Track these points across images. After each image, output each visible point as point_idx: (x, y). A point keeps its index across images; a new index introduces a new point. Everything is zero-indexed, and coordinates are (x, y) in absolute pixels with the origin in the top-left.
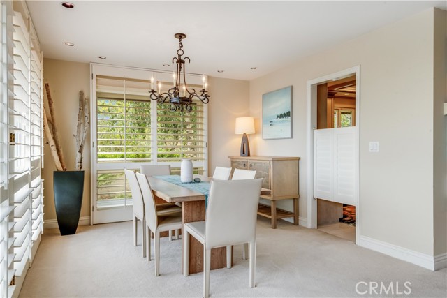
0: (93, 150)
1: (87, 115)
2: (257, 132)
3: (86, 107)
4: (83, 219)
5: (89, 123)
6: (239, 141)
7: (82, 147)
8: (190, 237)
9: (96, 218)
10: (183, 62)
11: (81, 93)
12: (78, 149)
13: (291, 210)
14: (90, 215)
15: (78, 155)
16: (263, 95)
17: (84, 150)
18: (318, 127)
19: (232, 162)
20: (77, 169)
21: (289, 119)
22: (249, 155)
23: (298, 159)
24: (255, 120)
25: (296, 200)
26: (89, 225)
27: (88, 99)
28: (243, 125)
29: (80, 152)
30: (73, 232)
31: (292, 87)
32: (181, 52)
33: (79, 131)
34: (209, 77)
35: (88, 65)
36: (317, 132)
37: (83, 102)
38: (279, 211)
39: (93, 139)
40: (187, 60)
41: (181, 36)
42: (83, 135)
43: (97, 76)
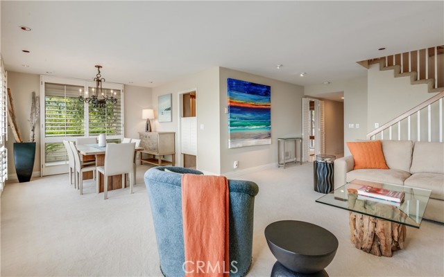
0: (43, 130)
1: (37, 107)
2: (156, 118)
3: (37, 102)
4: (35, 173)
5: (39, 112)
6: (145, 123)
7: (34, 127)
8: (100, 174)
9: (45, 171)
10: (101, 81)
11: (34, 94)
12: (31, 129)
13: (171, 161)
14: (40, 170)
15: (31, 133)
16: (159, 97)
17: (36, 129)
18: (184, 116)
19: (140, 135)
20: (31, 141)
21: (170, 111)
22: (151, 131)
23: (174, 133)
24: (154, 111)
25: (174, 155)
26: (39, 177)
27: (39, 97)
28: (147, 114)
29: (33, 130)
30: (29, 181)
31: (171, 94)
32: (99, 76)
33: (32, 118)
34: (125, 85)
35: (39, 76)
36: (183, 119)
37: (35, 99)
38: (163, 162)
39: (42, 122)
40: (103, 80)
41: (99, 67)
42: (35, 120)
43: (46, 83)
